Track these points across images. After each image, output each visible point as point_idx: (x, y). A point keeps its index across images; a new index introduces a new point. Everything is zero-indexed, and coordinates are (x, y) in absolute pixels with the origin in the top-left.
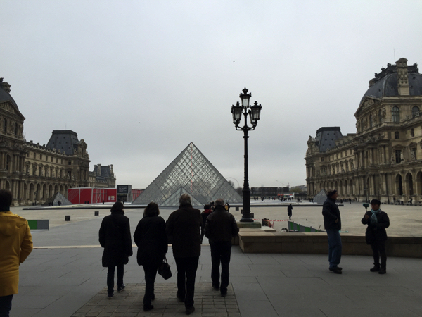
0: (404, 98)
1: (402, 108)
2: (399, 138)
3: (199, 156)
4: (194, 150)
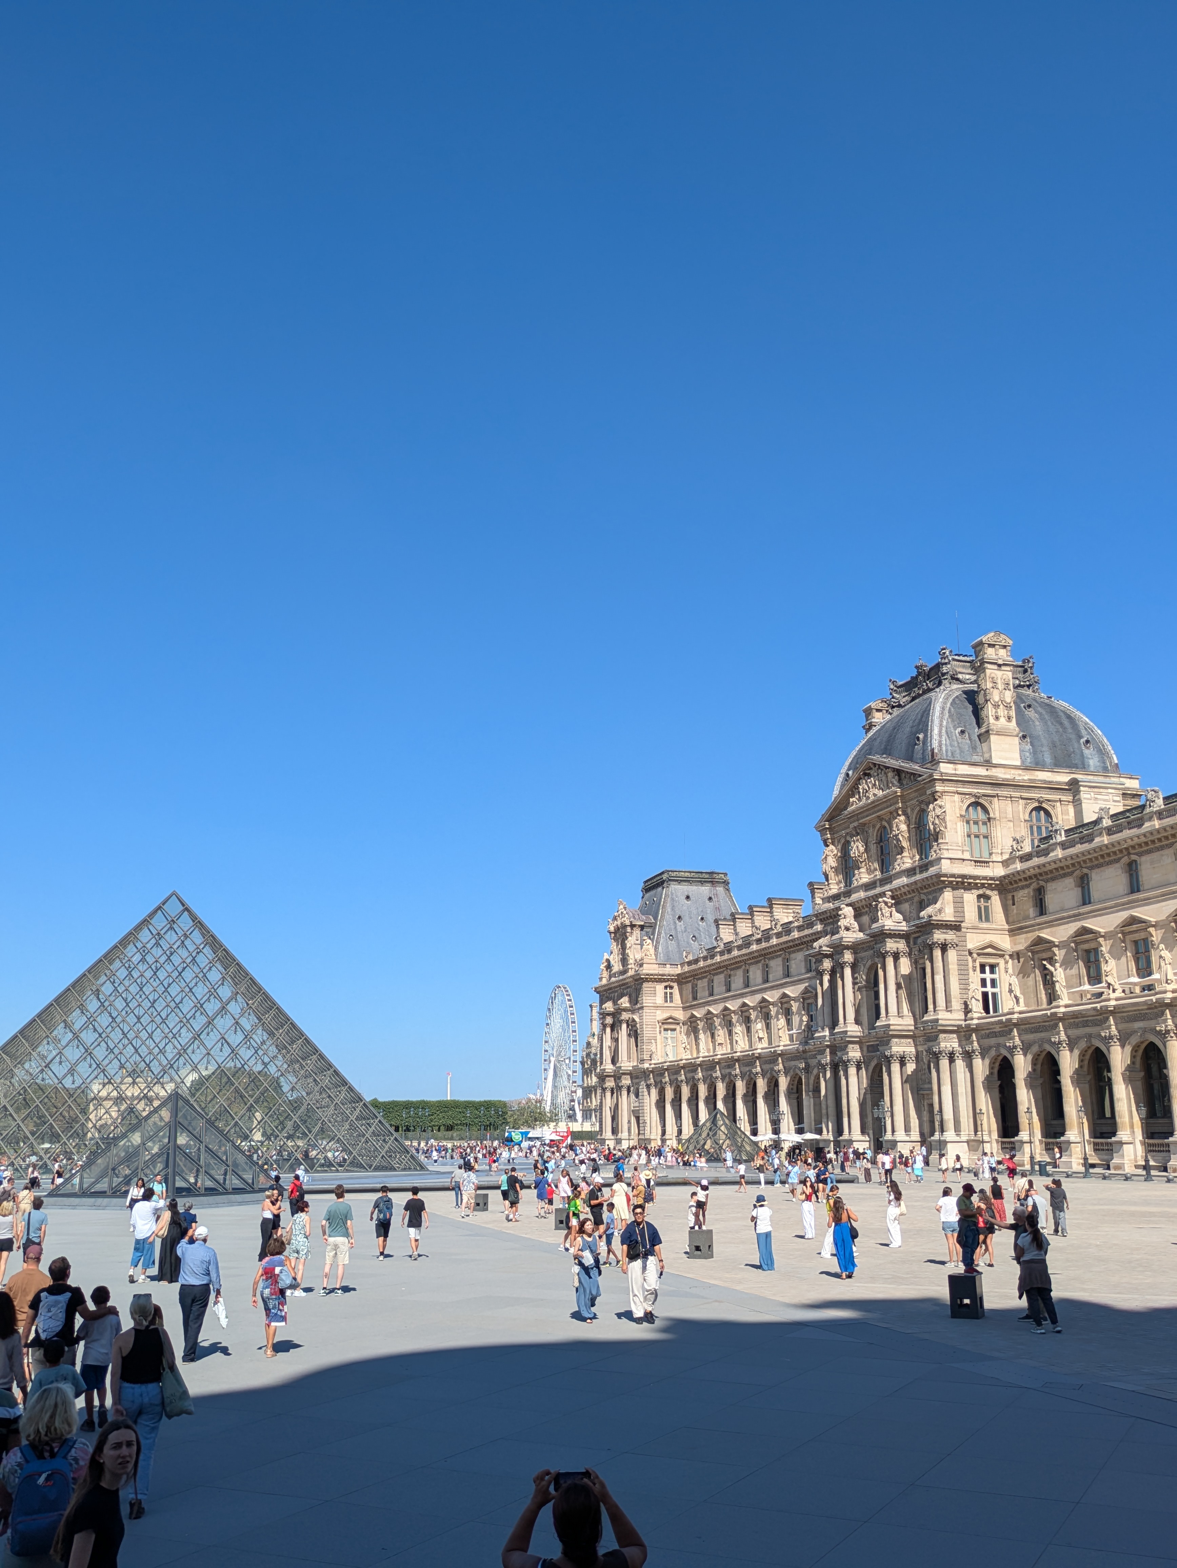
0: (1001, 774)
1: (997, 807)
2: (987, 920)
3: (209, 956)
4: (185, 929)
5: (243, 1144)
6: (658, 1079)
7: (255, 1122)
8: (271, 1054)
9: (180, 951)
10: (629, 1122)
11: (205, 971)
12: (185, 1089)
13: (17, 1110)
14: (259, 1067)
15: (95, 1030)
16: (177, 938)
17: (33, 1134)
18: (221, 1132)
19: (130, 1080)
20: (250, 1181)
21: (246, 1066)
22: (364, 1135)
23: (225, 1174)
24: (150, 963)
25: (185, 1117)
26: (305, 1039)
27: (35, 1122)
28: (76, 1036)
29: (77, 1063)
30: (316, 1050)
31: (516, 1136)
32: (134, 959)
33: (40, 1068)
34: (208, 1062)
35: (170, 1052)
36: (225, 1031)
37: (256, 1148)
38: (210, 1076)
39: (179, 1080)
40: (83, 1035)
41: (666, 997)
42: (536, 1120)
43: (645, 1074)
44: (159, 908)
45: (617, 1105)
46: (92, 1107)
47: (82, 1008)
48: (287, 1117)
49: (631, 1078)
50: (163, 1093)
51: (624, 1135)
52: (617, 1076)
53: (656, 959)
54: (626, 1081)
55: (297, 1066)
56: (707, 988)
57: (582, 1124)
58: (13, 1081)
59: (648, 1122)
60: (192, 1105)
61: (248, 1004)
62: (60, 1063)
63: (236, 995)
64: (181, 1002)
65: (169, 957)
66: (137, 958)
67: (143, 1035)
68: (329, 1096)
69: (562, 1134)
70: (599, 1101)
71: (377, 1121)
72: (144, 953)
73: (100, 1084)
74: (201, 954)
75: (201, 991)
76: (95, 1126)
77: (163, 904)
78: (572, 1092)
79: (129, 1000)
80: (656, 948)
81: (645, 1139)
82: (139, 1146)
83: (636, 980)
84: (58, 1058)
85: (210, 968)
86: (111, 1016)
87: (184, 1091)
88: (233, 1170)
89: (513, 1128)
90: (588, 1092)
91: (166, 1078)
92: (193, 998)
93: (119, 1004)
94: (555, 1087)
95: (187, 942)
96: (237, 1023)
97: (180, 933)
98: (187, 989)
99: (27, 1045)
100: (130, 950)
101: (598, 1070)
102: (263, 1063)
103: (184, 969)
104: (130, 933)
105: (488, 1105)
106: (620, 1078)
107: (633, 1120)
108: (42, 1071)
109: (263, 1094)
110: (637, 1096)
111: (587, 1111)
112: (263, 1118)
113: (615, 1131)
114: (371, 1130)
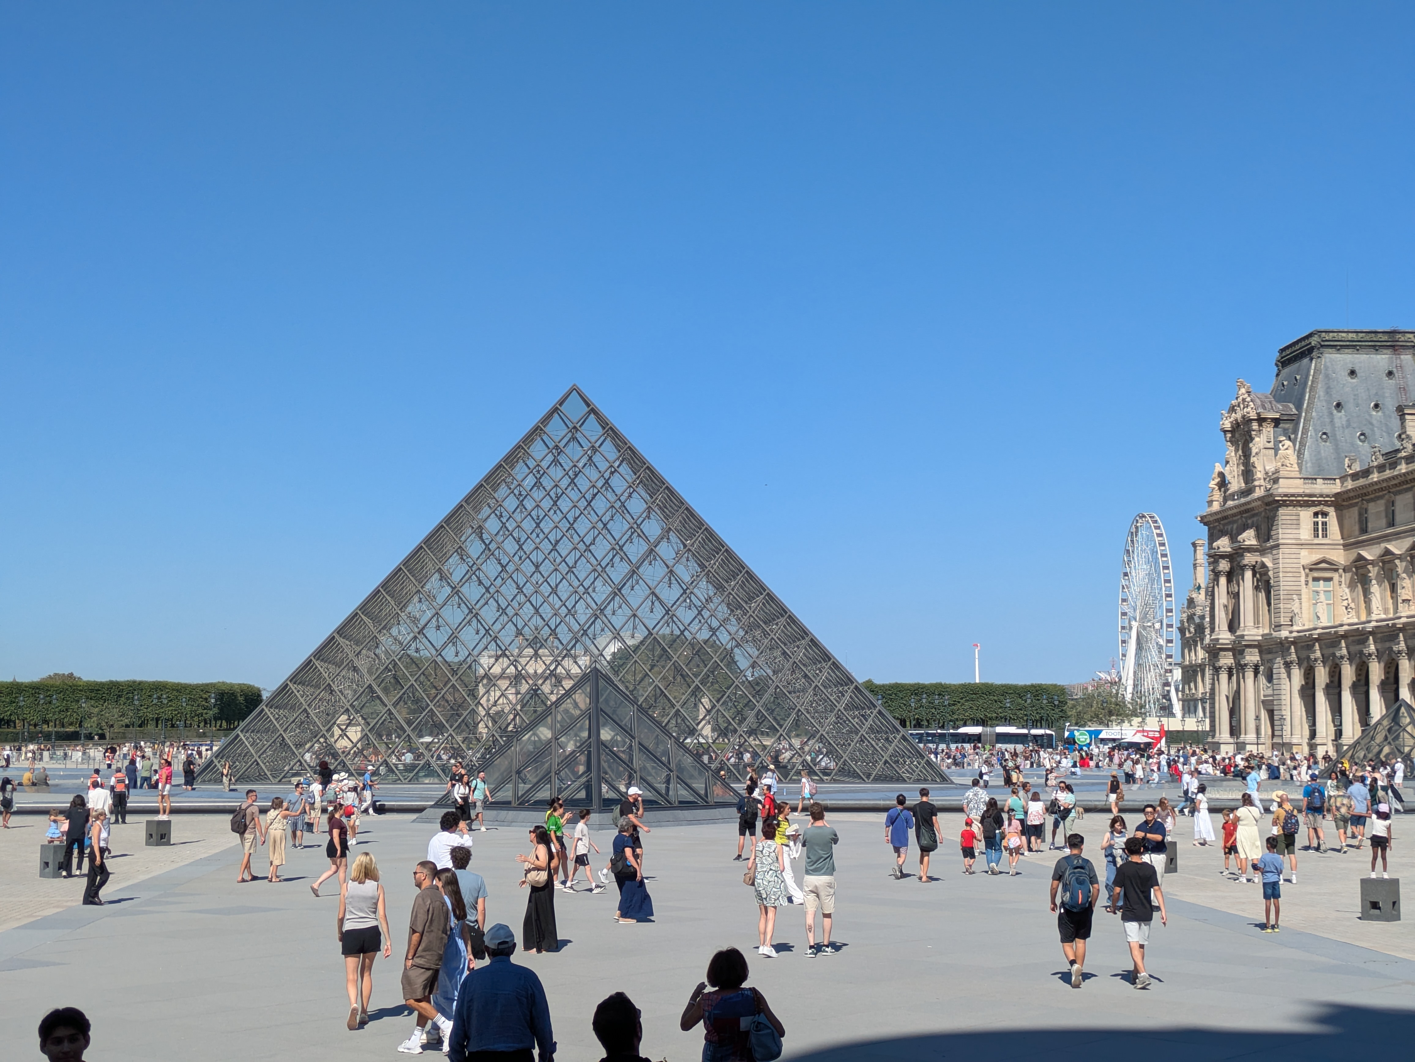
3: (627, 477)
4: (593, 440)
5: (688, 740)
6: (1304, 654)
7: (702, 712)
8: (720, 616)
9: (587, 471)
10: (1258, 718)
11: (623, 499)
12: (605, 663)
13: (386, 690)
14: (704, 635)
15: (480, 583)
16: (582, 453)
17: (409, 723)
18: (658, 724)
19: (530, 651)
20: (702, 792)
21: (686, 633)
22: (857, 732)
23: (668, 781)
24: (548, 488)
25: (607, 701)
26: (768, 594)
27: (409, 708)
28: (456, 591)
29: (460, 627)
30: (783, 611)
31: (1082, 736)
32: (526, 483)
33: (412, 635)
34: (635, 628)
35: (583, 614)
36: (655, 583)
37: (706, 746)
38: (637, 648)
39: (596, 652)
40: (465, 590)
41: (1316, 530)
42: (1111, 713)
43: (1283, 646)
44: (555, 410)
45: (1238, 692)
46: (482, 690)
47: (461, 552)
48: (746, 705)
49: (1261, 652)
50: (575, 670)
51: (1250, 737)
52: (1238, 649)
53: (1300, 471)
54: (1252, 657)
55: (758, 633)
56: (1383, 514)
57: (1183, 720)
58: (377, 651)
59: (1288, 718)
60: (616, 685)
61: (685, 546)
62: (438, 628)
63: (668, 532)
64: (593, 543)
65: (573, 480)
66: (530, 481)
67: (545, 589)
68: (806, 676)
69: (1151, 734)
70: (1208, 687)
71: (875, 712)
72: (539, 473)
73: (489, 657)
74: (616, 474)
75: (619, 527)
76: (488, 714)
77: (561, 405)
78: (1166, 671)
79: (522, 540)
80: (1300, 454)
81: (1284, 744)
82: (549, 742)
83: (1267, 504)
84: (434, 620)
85: (630, 496)
86: (500, 563)
87: (603, 666)
88: (678, 777)
89: (1076, 724)
90: (1191, 673)
91: (579, 650)
92: (609, 537)
93: (510, 546)
94: (1139, 665)
95: (597, 458)
96: (671, 572)
97: (586, 445)
98: (600, 525)
99: (393, 603)
100: (520, 471)
101: (1207, 640)
102: (711, 629)
103: (595, 495)
104: (518, 447)
105: (1037, 691)
106: (1242, 652)
107: (1264, 715)
108: (415, 638)
109: (713, 672)
110: (1270, 678)
111: (1188, 701)
112: (713, 707)
113: (1235, 731)
114: (867, 724)
